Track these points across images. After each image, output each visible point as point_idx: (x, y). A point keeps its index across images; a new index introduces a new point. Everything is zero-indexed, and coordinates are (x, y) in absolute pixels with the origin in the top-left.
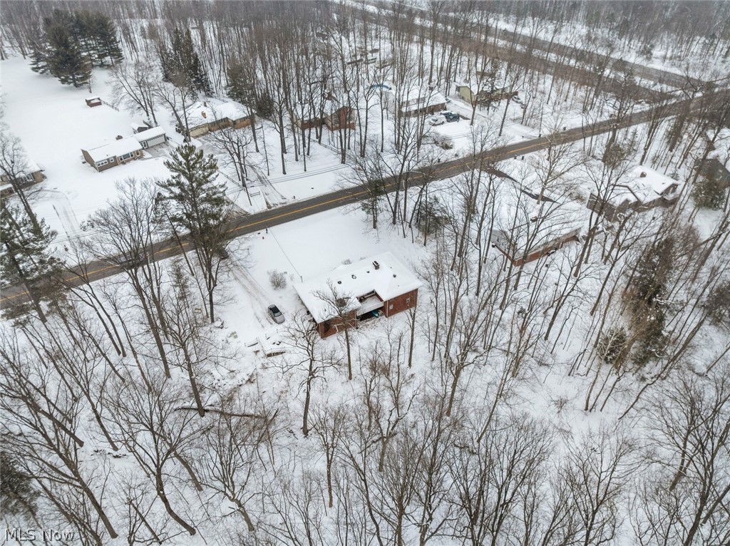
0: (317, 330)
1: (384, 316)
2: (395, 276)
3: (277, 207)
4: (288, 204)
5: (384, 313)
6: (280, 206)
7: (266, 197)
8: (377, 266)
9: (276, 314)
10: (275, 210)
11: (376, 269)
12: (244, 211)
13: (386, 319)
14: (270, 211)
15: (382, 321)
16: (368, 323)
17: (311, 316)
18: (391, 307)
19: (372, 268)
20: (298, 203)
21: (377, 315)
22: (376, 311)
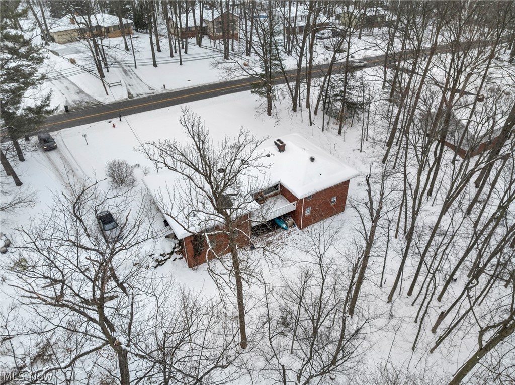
0: (181, 252)
1: (296, 228)
2: (312, 160)
3: (141, 97)
4: (155, 94)
5: (296, 222)
6: (145, 96)
7: (129, 88)
8: (281, 147)
9: (108, 226)
10: (138, 99)
11: (280, 151)
12: (97, 101)
13: (300, 231)
14: (131, 101)
15: (293, 235)
16: (270, 239)
17: (171, 229)
18: (308, 212)
19: (274, 150)
20: (168, 93)
21: (284, 226)
22: (284, 217)
